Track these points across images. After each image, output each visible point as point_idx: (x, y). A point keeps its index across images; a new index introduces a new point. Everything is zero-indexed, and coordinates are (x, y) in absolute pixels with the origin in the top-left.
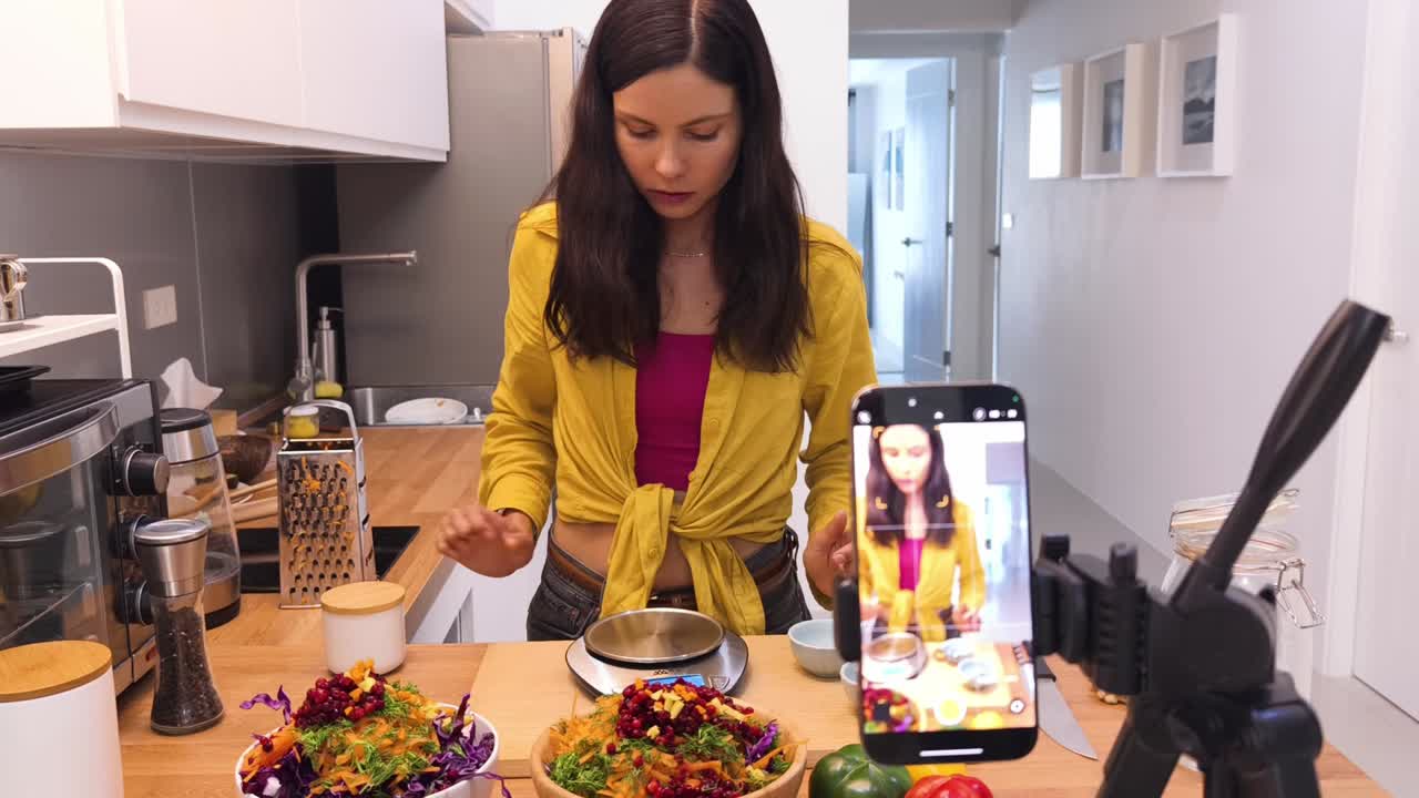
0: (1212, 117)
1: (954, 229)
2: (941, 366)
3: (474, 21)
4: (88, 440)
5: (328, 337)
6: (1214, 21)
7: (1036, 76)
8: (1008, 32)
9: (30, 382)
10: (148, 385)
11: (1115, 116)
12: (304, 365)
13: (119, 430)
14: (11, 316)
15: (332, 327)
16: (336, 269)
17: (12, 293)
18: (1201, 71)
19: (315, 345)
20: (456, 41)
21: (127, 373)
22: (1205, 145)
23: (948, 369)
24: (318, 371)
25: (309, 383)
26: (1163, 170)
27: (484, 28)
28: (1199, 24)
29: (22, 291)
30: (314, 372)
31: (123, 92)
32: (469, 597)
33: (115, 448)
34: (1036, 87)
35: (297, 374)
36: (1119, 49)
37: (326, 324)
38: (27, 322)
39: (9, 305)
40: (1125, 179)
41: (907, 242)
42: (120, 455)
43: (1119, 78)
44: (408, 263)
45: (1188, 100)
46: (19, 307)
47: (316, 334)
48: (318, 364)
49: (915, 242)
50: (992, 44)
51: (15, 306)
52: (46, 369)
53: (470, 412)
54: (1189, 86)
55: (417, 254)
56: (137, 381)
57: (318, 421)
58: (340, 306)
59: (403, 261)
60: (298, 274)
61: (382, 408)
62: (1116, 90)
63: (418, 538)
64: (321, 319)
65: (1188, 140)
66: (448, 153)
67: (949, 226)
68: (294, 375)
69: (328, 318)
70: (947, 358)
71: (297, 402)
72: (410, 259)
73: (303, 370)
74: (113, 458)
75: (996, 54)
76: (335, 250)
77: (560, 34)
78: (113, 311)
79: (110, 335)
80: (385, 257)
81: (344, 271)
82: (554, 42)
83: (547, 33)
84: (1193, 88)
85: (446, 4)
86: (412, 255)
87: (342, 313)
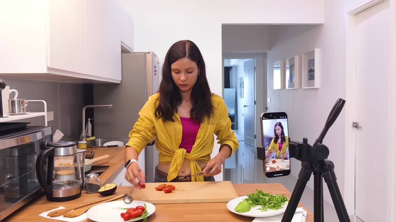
0: (314, 73)
2: (254, 139)
3: (129, 49)
4: (39, 136)
5: (90, 125)
6: (312, 50)
7: (274, 63)
8: (268, 52)
9: (26, 126)
10: (51, 127)
11: (293, 73)
13: (45, 135)
14: (24, 112)
15: (91, 123)
16: (92, 109)
17: (24, 107)
18: (311, 62)
19: (87, 128)
20: (124, 54)
21: (46, 125)
22: (313, 81)
23: (256, 139)
25: (85, 136)
26: (304, 87)
27: (131, 51)
28: (310, 51)
29: (26, 107)
30: (86, 134)
31: (48, 66)
33: (44, 139)
34: (275, 66)
35: (82, 134)
36: (293, 57)
37: (89, 123)
38: (27, 113)
39: (24, 109)
40: (296, 89)
41: (245, 106)
42: (45, 142)
43: (293, 64)
44: (110, 107)
45: (309, 69)
47: (87, 125)
48: (87, 132)
49: (247, 106)
50: (265, 55)
52: (30, 123)
54: (309, 66)
56: (48, 126)
57: (86, 145)
58: (93, 118)
59: (109, 107)
60: (83, 109)
61: (103, 143)
63: (109, 168)
64: (88, 121)
65: (310, 79)
66: (121, 81)
67: (255, 102)
68: (81, 135)
69: (90, 121)
70: (255, 137)
71: (82, 140)
72: (110, 106)
73: (83, 133)
74: (43, 142)
75: (266, 58)
76: (93, 104)
77: (149, 53)
78: (44, 112)
79: (44, 117)
80: (105, 106)
81: (94, 109)
82: (147, 55)
83: (146, 53)
84: (310, 67)
85: (121, 45)
86: (111, 105)
87: (93, 120)
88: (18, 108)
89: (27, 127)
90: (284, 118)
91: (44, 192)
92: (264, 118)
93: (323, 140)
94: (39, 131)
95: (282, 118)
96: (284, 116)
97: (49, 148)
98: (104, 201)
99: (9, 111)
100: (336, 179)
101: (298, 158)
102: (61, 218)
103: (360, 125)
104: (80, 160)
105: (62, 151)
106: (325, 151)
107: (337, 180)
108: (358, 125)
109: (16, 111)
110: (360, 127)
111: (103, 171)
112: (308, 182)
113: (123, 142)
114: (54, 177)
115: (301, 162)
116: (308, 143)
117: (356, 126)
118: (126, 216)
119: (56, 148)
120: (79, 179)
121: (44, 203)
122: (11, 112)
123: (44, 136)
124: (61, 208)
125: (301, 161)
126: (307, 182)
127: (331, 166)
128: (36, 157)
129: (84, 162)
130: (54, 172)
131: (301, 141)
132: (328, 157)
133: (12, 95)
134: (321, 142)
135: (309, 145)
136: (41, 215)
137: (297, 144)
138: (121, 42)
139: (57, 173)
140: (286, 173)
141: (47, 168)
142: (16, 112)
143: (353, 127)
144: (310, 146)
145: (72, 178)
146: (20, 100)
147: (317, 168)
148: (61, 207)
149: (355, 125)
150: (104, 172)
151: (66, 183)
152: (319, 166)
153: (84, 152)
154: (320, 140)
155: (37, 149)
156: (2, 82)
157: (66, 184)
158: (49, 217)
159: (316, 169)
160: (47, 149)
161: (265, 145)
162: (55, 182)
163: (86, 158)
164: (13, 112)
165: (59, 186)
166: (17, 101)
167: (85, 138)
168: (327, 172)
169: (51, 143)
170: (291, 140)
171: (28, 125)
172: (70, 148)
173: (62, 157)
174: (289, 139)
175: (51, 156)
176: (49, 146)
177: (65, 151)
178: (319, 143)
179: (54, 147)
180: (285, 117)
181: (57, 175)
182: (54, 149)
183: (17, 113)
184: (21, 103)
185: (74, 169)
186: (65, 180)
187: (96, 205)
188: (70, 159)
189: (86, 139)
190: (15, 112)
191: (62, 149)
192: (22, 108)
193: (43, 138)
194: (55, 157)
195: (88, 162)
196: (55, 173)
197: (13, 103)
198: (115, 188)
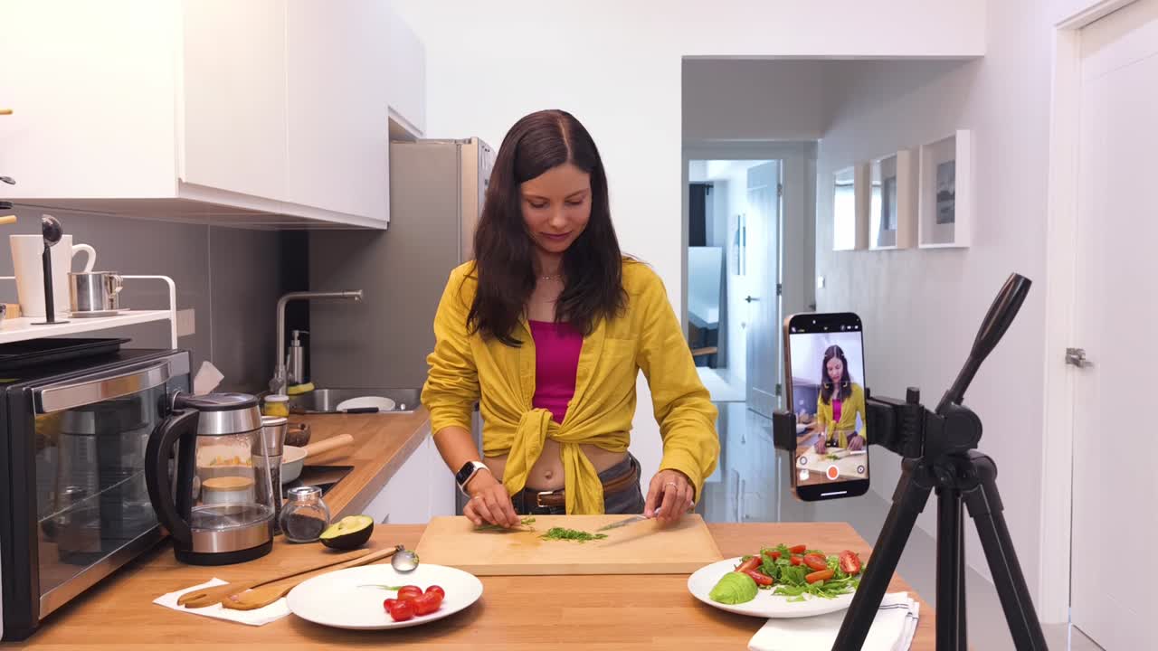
0: (954, 204)
1: (782, 289)
2: (774, 396)
3: (412, 131)
4: (154, 377)
5: (298, 351)
6: (950, 135)
7: (838, 173)
8: (819, 140)
9: (118, 350)
10: (187, 353)
11: (892, 203)
12: (280, 370)
13: (171, 376)
14: (112, 308)
15: (301, 345)
16: (306, 302)
17: (114, 294)
18: (946, 171)
19: (289, 357)
20: (397, 146)
21: (175, 346)
22: (949, 225)
23: (780, 397)
24: (290, 375)
25: (283, 382)
26: (923, 243)
27: (418, 136)
28: (943, 137)
29: (119, 293)
30: (287, 374)
31: (181, 177)
32: (387, 517)
33: (167, 388)
34: (838, 182)
35: (275, 375)
36: (893, 154)
37: (297, 343)
38: (120, 312)
39: (112, 300)
40: (899, 250)
41: (749, 300)
42: (170, 394)
43: (893, 175)
44: (356, 299)
45: (939, 191)
46: (116, 303)
47: (290, 349)
48: (291, 370)
49: (755, 299)
50: (809, 150)
51: (114, 302)
52: (129, 340)
53: (398, 407)
54: (940, 181)
55: (364, 292)
56: (180, 350)
57: (288, 406)
58: (308, 330)
59: (353, 297)
60: (281, 301)
61: (335, 402)
62: (892, 185)
63: (352, 474)
64: (293, 339)
65: (940, 221)
66: (388, 223)
67: (779, 286)
68: (273, 376)
69: (299, 338)
70: (778, 390)
71: (275, 393)
72: (358, 296)
73: (280, 373)
74: (166, 394)
75: (814, 157)
76: (306, 289)
77: (470, 142)
78: (169, 308)
79: (167, 322)
80: (341, 294)
81: (312, 303)
82: (465, 147)
83: (460, 141)
84: (942, 183)
85: (390, 119)
86: (359, 293)
87: (308, 335)
88: (95, 297)
89: (119, 353)
90: (852, 330)
91: (169, 538)
92: (794, 329)
93: (965, 396)
94: (155, 364)
95: (846, 330)
96: (853, 325)
97: (183, 413)
98: (339, 566)
99: (72, 305)
100: (1002, 509)
101: (893, 447)
102: (215, 611)
103: (1087, 357)
104: (270, 449)
105: (218, 422)
106: (971, 427)
107: (1003, 512)
108: (1083, 357)
109: (89, 305)
110: (1089, 364)
111: (336, 481)
112: (920, 514)
113: (394, 400)
114: (195, 495)
115: (901, 458)
116: (921, 402)
117: (1076, 359)
118: (400, 606)
119: (201, 413)
120: (266, 503)
121: (168, 569)
122: (77, 308)
123: (168, 377)
124: (216, 582)
125: (901, 454)
126: (917, 515)
127: (988, 470)
128: (145, 438)
129: (280, 453)
130: (197, 482)
131: (901, 398)
132: (979, 444)
133: (80, 259)
134: (959, 400)
135: (923, 407)
136: (160, 601)
137: (889, 406)
138: (390, 109)
139: (206, 483)
140: (856, 488)
141: (176, 472)
142: (89, 310)
143: (1068, 363)
144: (928, 412)
145: (246, 499)
146: (100, 275)
147: (945, 475)
148: (215, 580)
149: (1075, 357)
150: (336, 483)
151: (228, 513)
152: (952, 469)
153: (282, 425)
154: (956, 395)
155: (149, 415)
156: (51, 223)
157: (230, 516)
158: (182, 608)
159: (942, 479)
160: (176, 414)
161: (796, 406)
162: (198, 509)
163: (285, 444)
164: (81, 309)
165: (211, 521)
166: (94, 276)
167: (284, 387)
168: (976, 489)
169: (187, 398)
170: (872, 395)
171: (123, 346)
172: (242, 412)
173: (218, 438)
174: (867, 391)
175: (189, 436)
176: (183, 405)
177: (226, 421)
178: (953, 403)
179: (197, 410)
180: (856, 327)
181: (203, 490)
182: (198, 413)
183: (92, 311)
184: (105, 284)
185: (252, 474)
186: (227, 505)
187: (314, 575)
188: (242, 444)
189: (287, 389)
190: (87, 307)
191: (219, 415)
192: (107, 297)
193: (165, 384)
194: (199, 439)
195: (293, 455)
196: (199, 485)
197: (81, 282)
198: (369, 529)
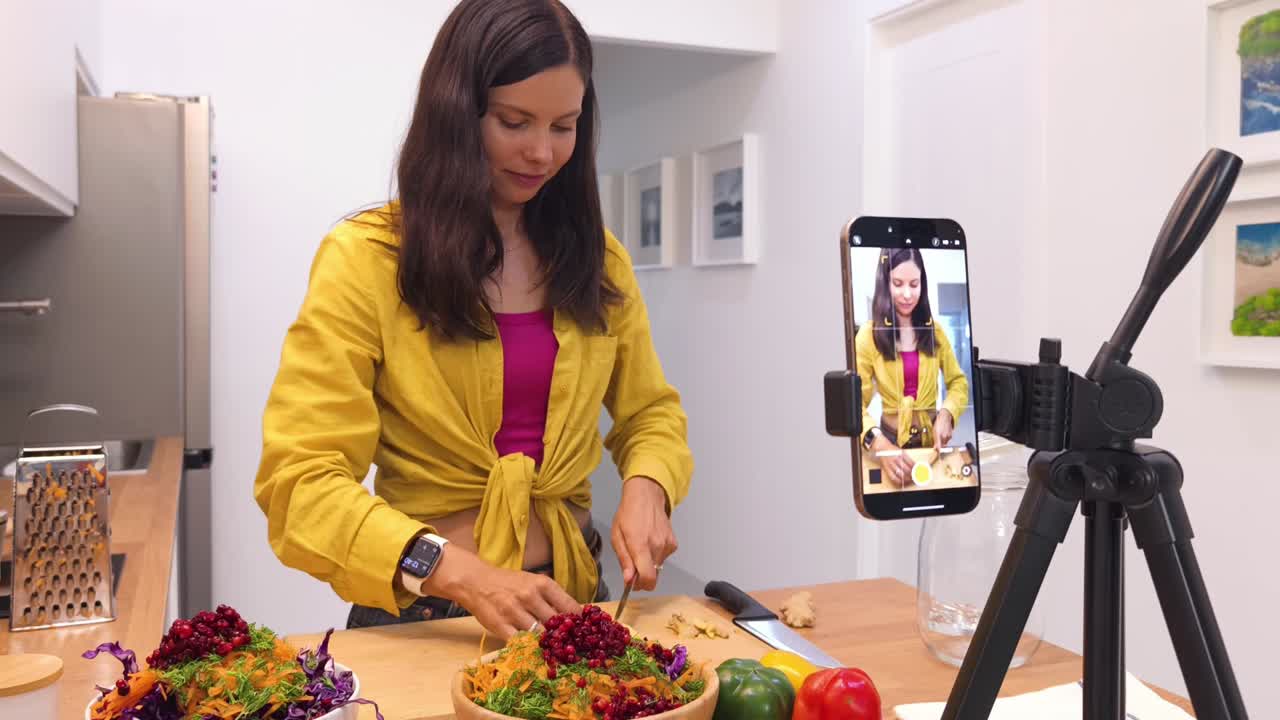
0: (741, 216)
6: (736, 138)
18: (729, 179)
26: (699, 259)
28: (728, 141)
36: (659, 161)
44: (41, 311)
45: (717, 203)
54: (717, 193)
55: (50, 302)
59: (35, 310)
65: (719, 236)
72: (42, 307)
77: (197, 100)
80: (17, 305)
83: (182, 98)
84: (724, 196)
86: (46, 303)
90: (951, 247)
92: (857, 240)
95: (941, 246)
96: (952, 239)
100: (1192, 536)
106: (1145, 402)
107: (1193, 541)
116: (1063, 362)
126: (1054, 548)
131: (1031, 356)
132: (1156, 431)
134: (1128, 356)
135: (1066, 368)
137: (1011, 369)
140: (958, 500)
144: (1074, 376)
147: (1100, 481)
152: (1112, 471)
154: (1121, 348)
168: (1151, 502)
174: (973, 351)
178: (1118, 361)
180: (957, 242)
